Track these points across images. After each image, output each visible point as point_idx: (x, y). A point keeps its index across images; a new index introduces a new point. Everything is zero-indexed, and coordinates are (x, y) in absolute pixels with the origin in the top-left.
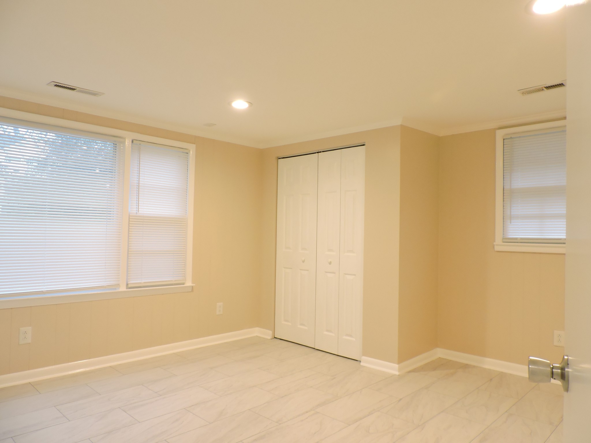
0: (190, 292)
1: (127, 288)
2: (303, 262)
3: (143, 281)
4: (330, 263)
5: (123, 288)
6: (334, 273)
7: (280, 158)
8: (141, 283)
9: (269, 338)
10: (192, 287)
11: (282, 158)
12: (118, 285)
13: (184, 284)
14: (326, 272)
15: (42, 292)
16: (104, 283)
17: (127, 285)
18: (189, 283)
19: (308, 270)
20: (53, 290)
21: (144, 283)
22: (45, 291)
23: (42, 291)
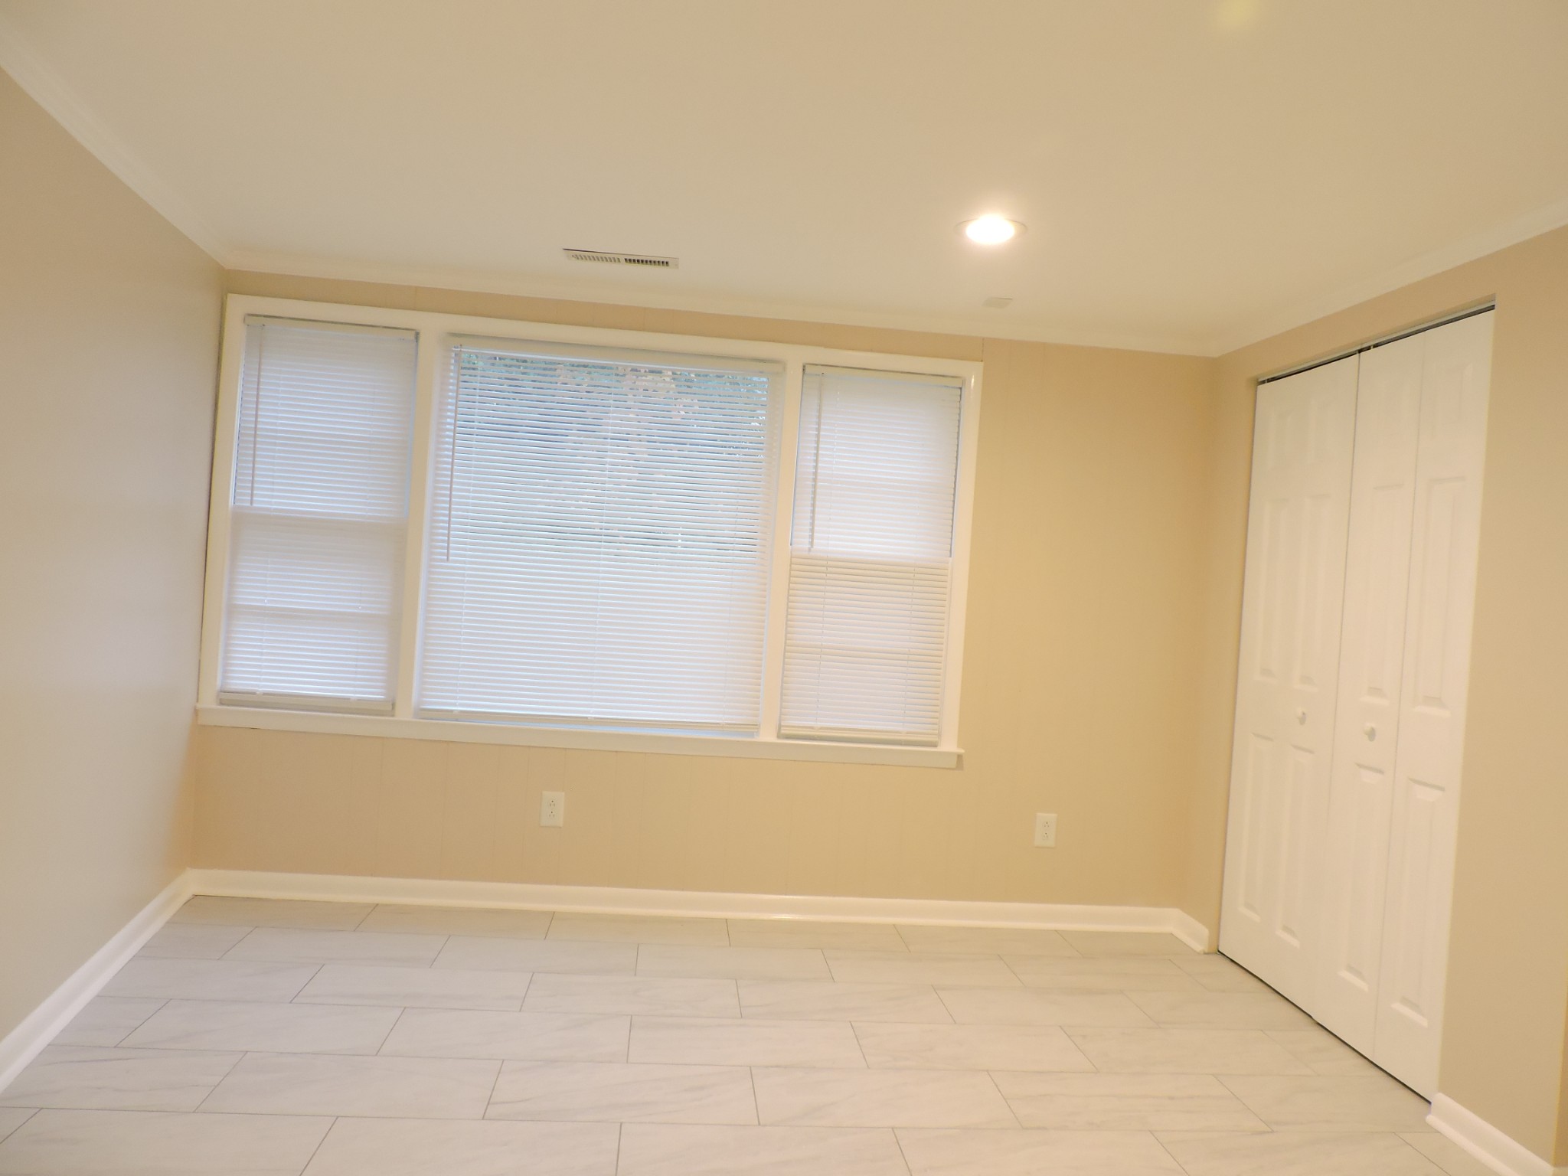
0: (953, 769)
1: (779, 736)
2: (1303, 720)
3: (820, 724)
4: (1372, 734)
5: (768, 736)
6: (1381, 772)
7: (1263, 382)
8: (812, 728)
9: (1199, 947)
10: (960, 757)
11: (1269, 381)
12: (757, 726)
13: (935, 745)
14: (1360, 766)
15: (584, 721)
16: (721, 716)
17: (780, 727)
18: (949, 745)
19: (1311, 752)
20: (608, 719)
21: (821, 728)
22: (591, 717)
23: (587, 718)
